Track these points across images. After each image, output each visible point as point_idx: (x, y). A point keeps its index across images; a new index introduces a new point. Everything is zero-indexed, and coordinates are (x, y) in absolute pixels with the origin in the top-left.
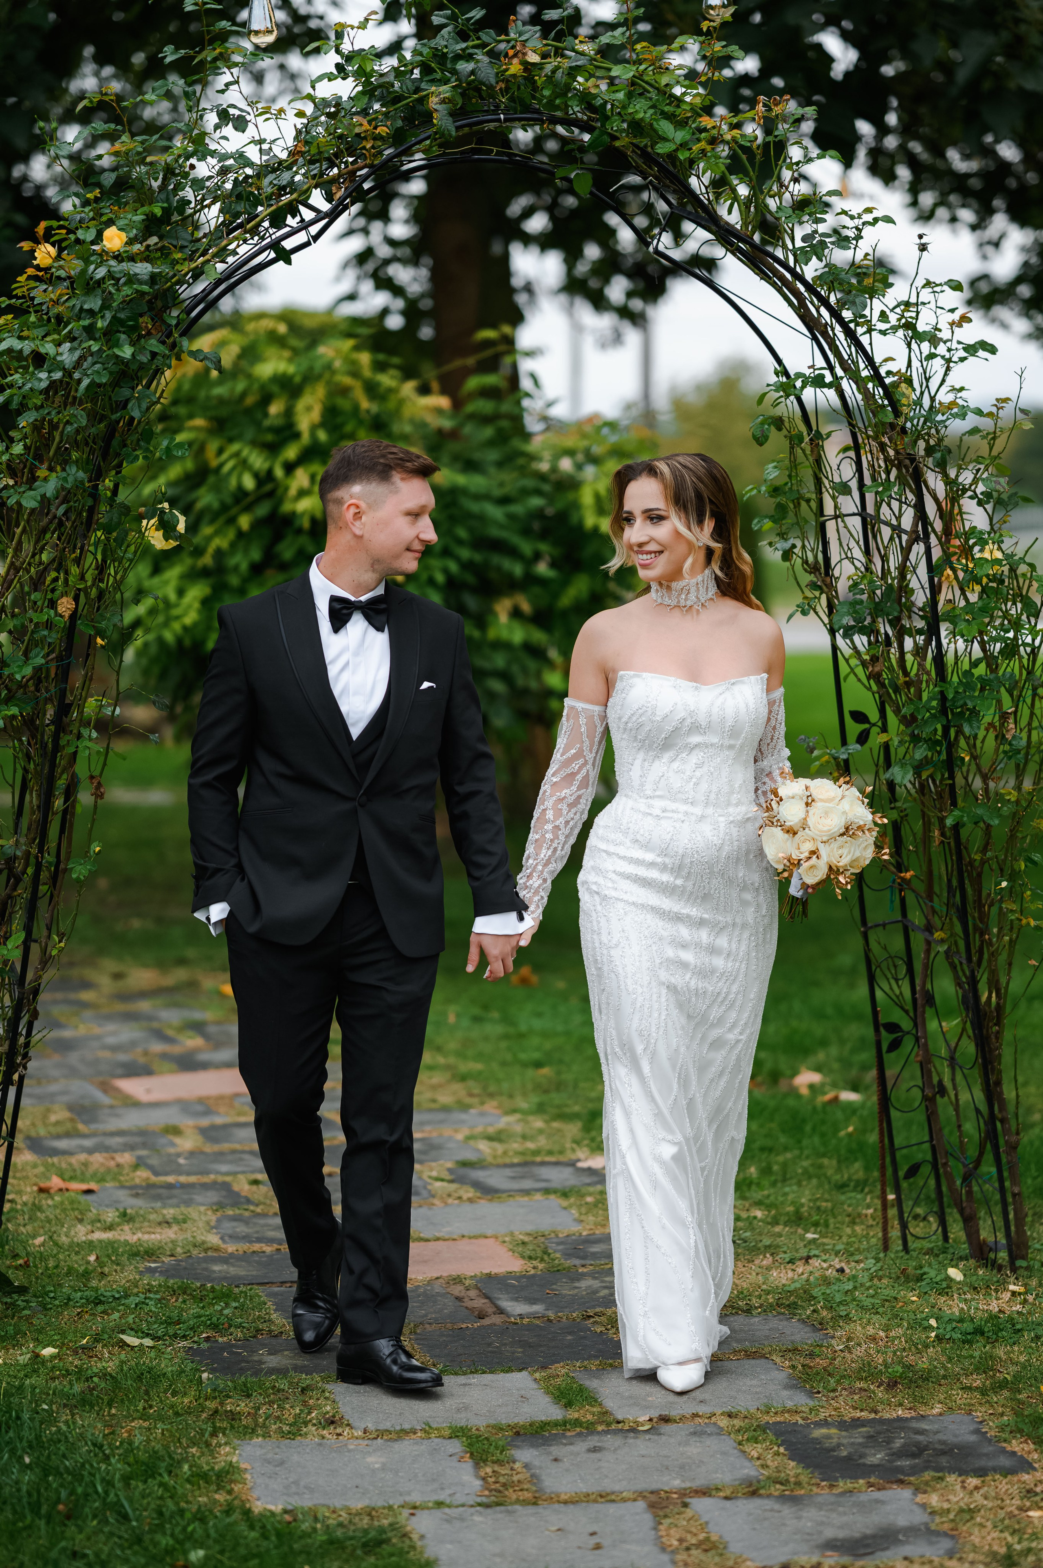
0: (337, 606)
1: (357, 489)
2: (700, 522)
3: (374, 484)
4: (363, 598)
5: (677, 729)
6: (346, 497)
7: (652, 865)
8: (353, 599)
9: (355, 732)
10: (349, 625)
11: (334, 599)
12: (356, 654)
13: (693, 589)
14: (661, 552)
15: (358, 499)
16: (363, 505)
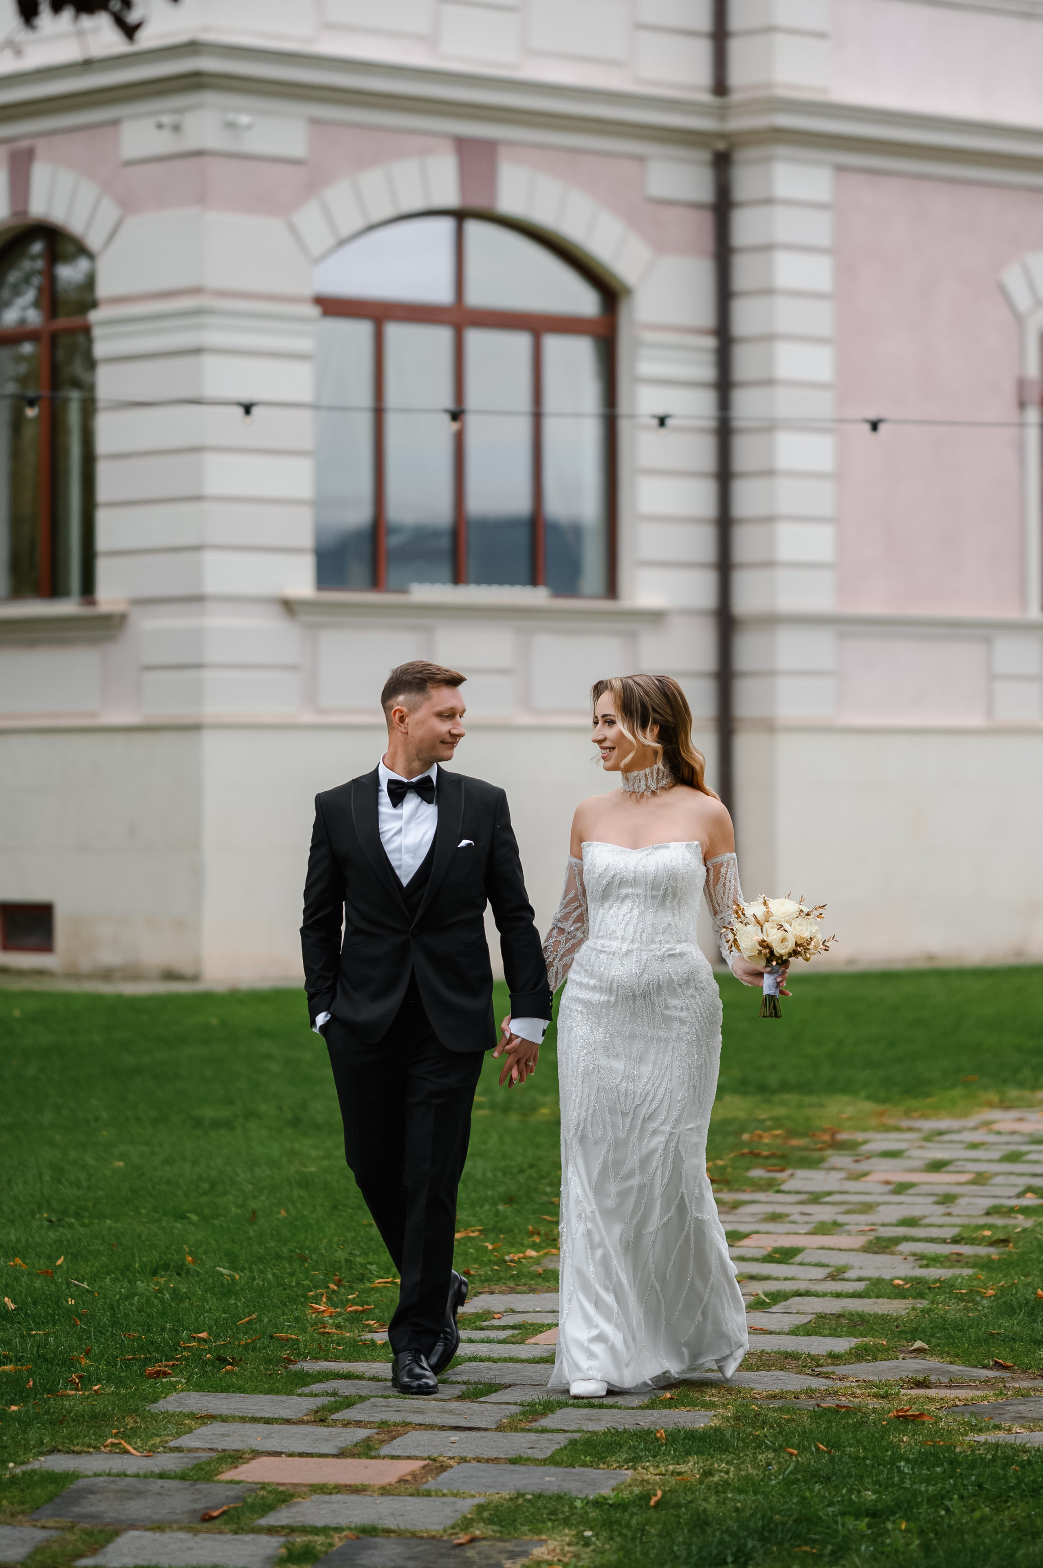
0: (393, 787)
1: (401, 698)
2: (644, 727)
3: (413, 694)
4: (414, 780)
5: (609, 884)
6: (395, 704)
7: (593, 988)
8: (406, 781)
9: (405, 882)
10: (405, 800)
11: (391, 782)
12: (408, 822)
13: (643, 779)
14: (614, 748)
15: (402, 705)
16: (405, 709)
